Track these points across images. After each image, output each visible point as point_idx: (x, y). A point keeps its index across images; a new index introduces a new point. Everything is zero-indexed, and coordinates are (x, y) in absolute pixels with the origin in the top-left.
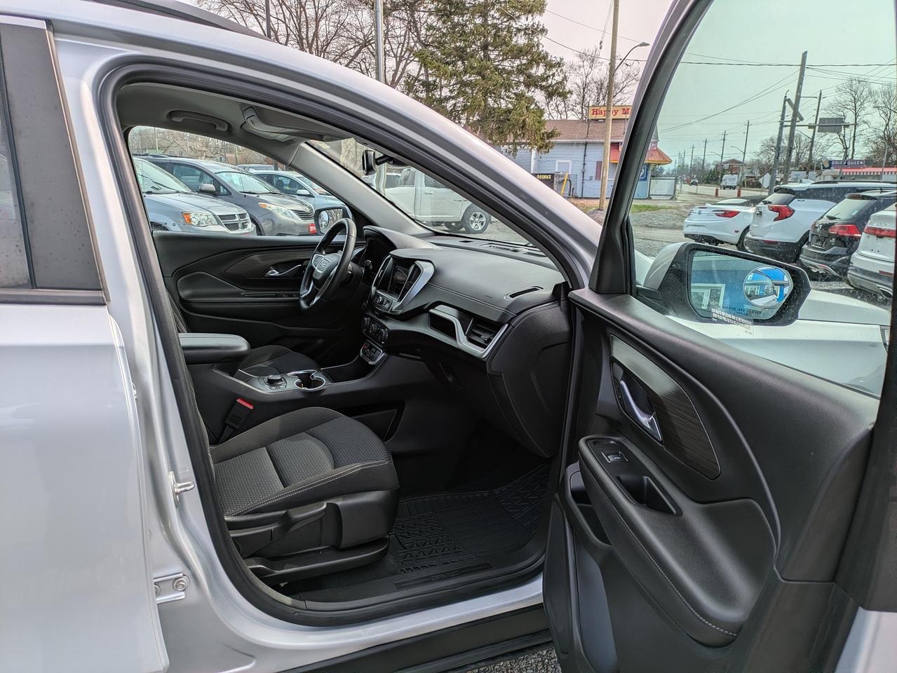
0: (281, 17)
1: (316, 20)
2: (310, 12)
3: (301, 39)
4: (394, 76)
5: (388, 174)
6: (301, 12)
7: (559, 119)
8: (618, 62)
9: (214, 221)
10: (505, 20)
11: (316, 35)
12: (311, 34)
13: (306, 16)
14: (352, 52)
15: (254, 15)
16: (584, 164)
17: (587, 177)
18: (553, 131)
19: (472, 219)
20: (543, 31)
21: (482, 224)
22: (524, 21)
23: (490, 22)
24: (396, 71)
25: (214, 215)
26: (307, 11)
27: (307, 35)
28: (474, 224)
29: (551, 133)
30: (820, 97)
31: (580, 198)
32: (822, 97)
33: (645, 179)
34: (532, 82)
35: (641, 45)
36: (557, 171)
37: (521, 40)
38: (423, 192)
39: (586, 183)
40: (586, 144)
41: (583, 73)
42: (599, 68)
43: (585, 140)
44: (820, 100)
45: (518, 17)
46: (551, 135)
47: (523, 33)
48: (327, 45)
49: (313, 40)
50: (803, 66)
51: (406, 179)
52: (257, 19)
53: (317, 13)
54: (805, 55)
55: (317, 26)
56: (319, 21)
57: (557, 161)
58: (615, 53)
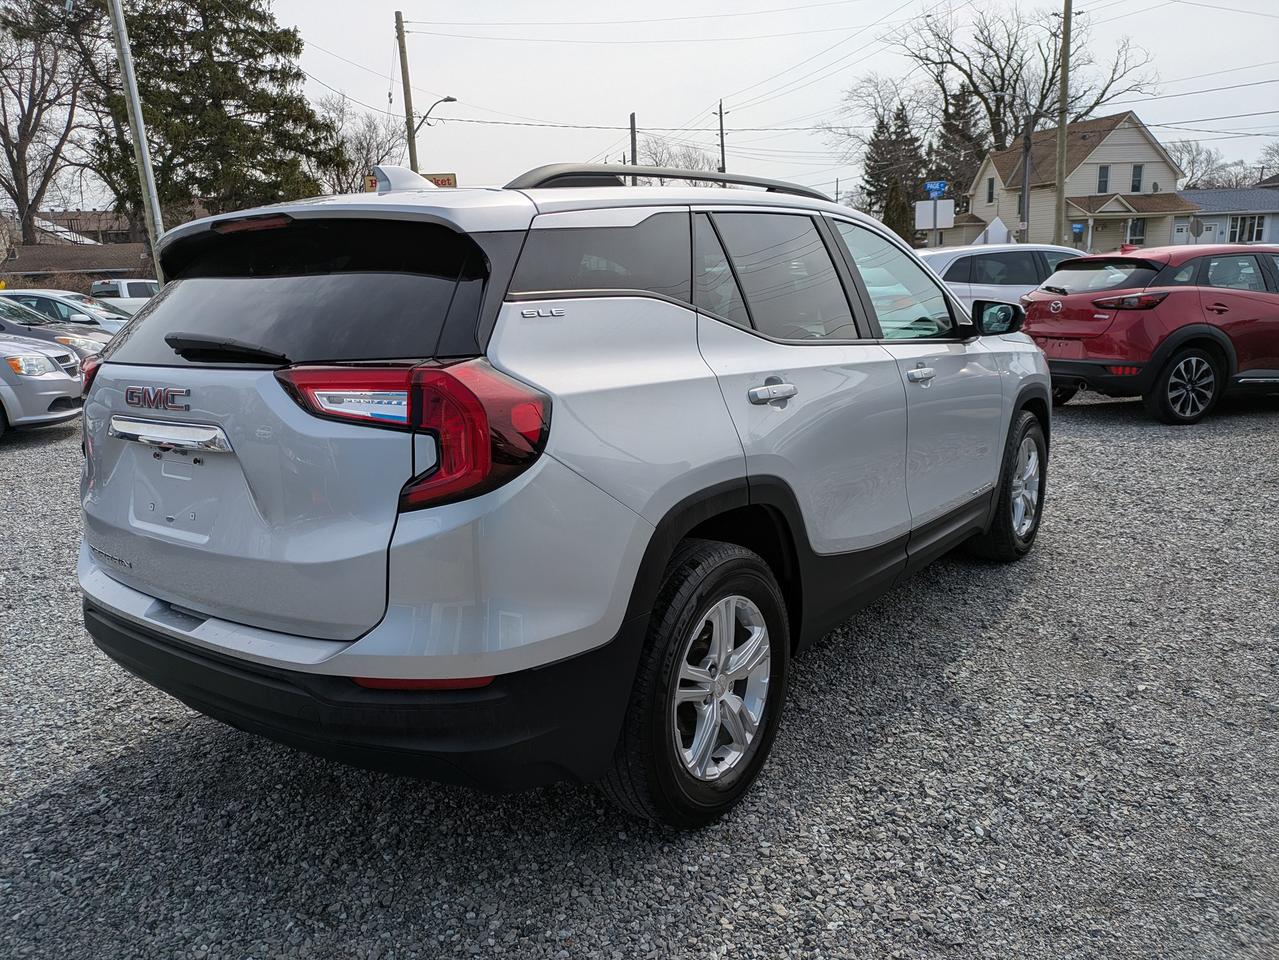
9: (49, 365)
10: (240, 56)
20: (298, 75)
22: (269, 61)
23: (216, 59)
25: (48, 358)
30: (721, 113)
32: (723, 112)
34: (294, 145)
35: (446, 100)
37: (268, 87)
42: (353, 121)
44: (721, 116)
45: (261, 56)
47: (269, 76)
50: (633, 129)
54: (633, 117)
58: (411, 108)
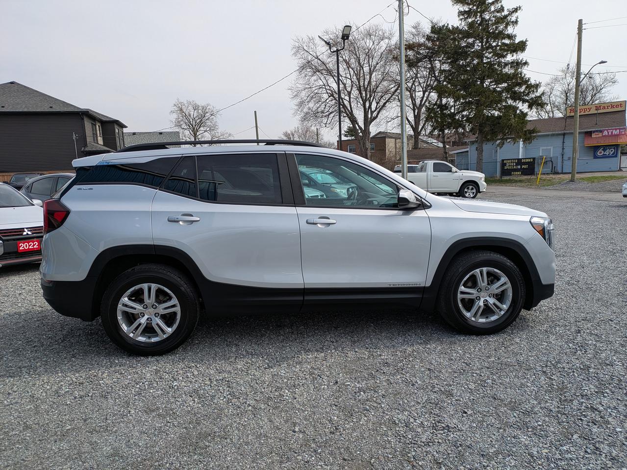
0: (348, 75)
1: (370, 74)
2: (366, 69)
3: (360, 87)
4: (421, 101)
5: (408, 165)
6: (360, 70)
7: (546, 117)
8: (582, 76)
10: (496, 58)
11: (370, 82)
12: (366, 83)
13: (363, 72)
14: (393, 90)
15: (332, 76)
16: (563, 149)
17: (565, 158)
18: (534, 129)
19: (466, 190)
20: (526, 63)
21: (473, 194)
22: (510, 58)
23: (484, 61)
24: (423, 98)
26: (364, 69)
27: (364, 83)
28: (468, 194)
29: (533, 130)
31: (561, 173)
33: (616, 156)
34: (516, 97)
35: (600, 63)
36: (541, 155)
37: (508, 70)
38: (432, 176)
39: (565, 162)
40: (564, 134)
41: (566, 83)
43: (563, 132)
45: (506, 56)
46: (533, 131)
47: (510, 66)
48: (377, 87)
49: (368, 86)
51: (422, 168)
52: (334, 78)
53: (370, 69)
55: (370, 78)
56: (372, 74)
57: (541, 148)
58: (580, 70)
